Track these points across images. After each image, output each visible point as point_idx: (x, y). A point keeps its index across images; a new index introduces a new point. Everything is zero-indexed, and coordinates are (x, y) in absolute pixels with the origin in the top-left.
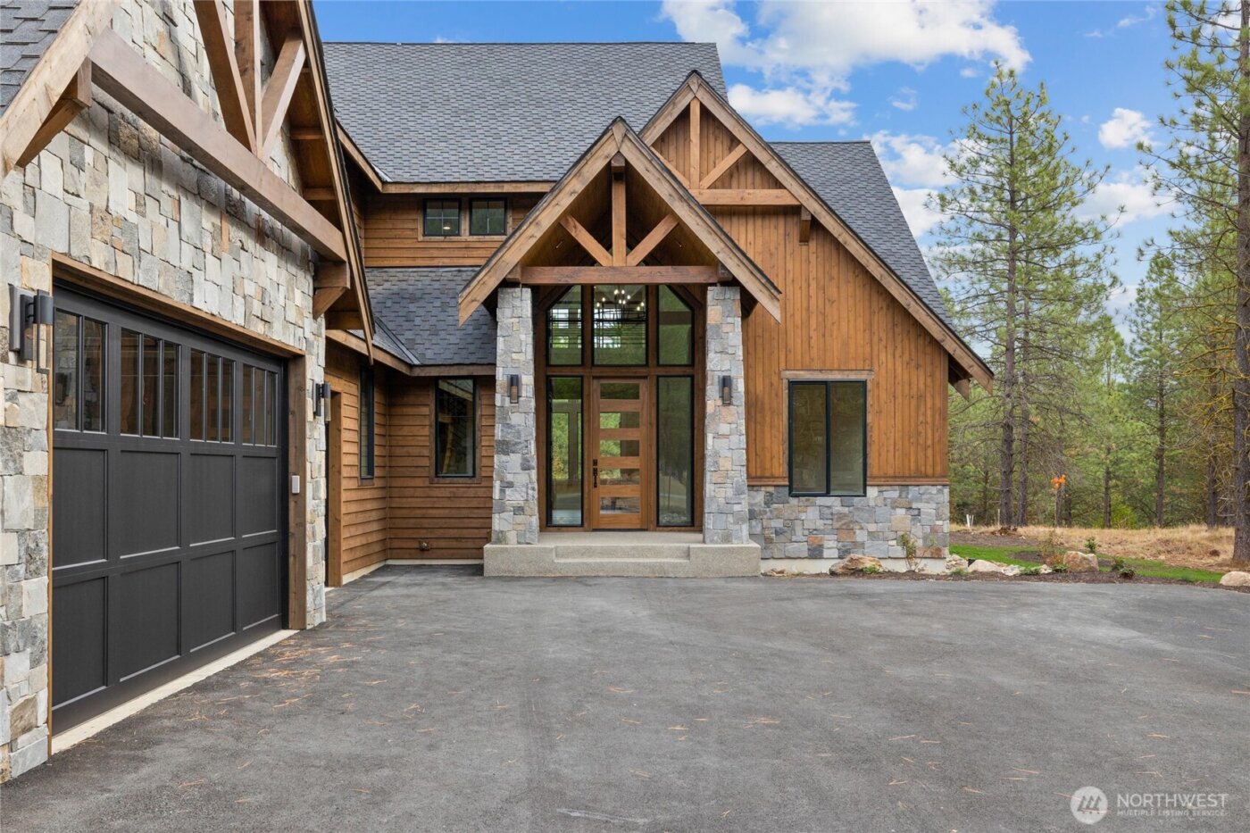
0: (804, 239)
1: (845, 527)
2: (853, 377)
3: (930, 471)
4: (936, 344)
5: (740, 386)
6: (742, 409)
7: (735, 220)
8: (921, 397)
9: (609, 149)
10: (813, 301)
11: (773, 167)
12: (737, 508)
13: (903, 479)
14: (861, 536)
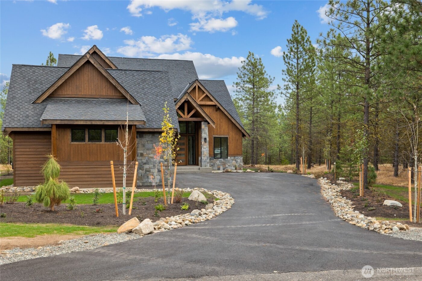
0: (216, 111)
1: (224, 164)
2: (225, 136)
3: (239, 154)
4: (240, 131)
5: (208, 139)
6: (208, 143)
7: (204, 107)
8: (237, 140)
9: (185, 97)
10: (218, 122)
11: (211, 98)
12: (207, 161)
13: (234, 155)
14: (227, 166)
